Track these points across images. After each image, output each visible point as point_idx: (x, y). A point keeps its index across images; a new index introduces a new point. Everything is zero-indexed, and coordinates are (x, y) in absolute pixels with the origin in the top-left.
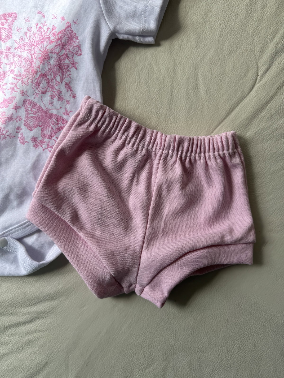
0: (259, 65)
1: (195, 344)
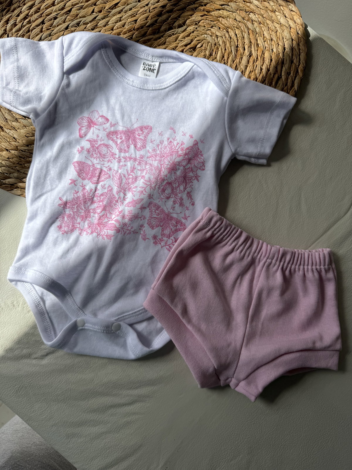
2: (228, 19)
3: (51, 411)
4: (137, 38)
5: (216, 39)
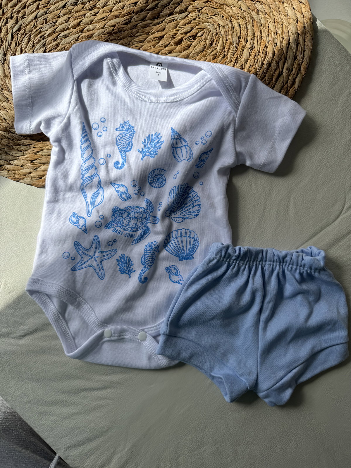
2: (233, 7)
3: (26, 389)
4: (135, 21)
5: (218, 28)
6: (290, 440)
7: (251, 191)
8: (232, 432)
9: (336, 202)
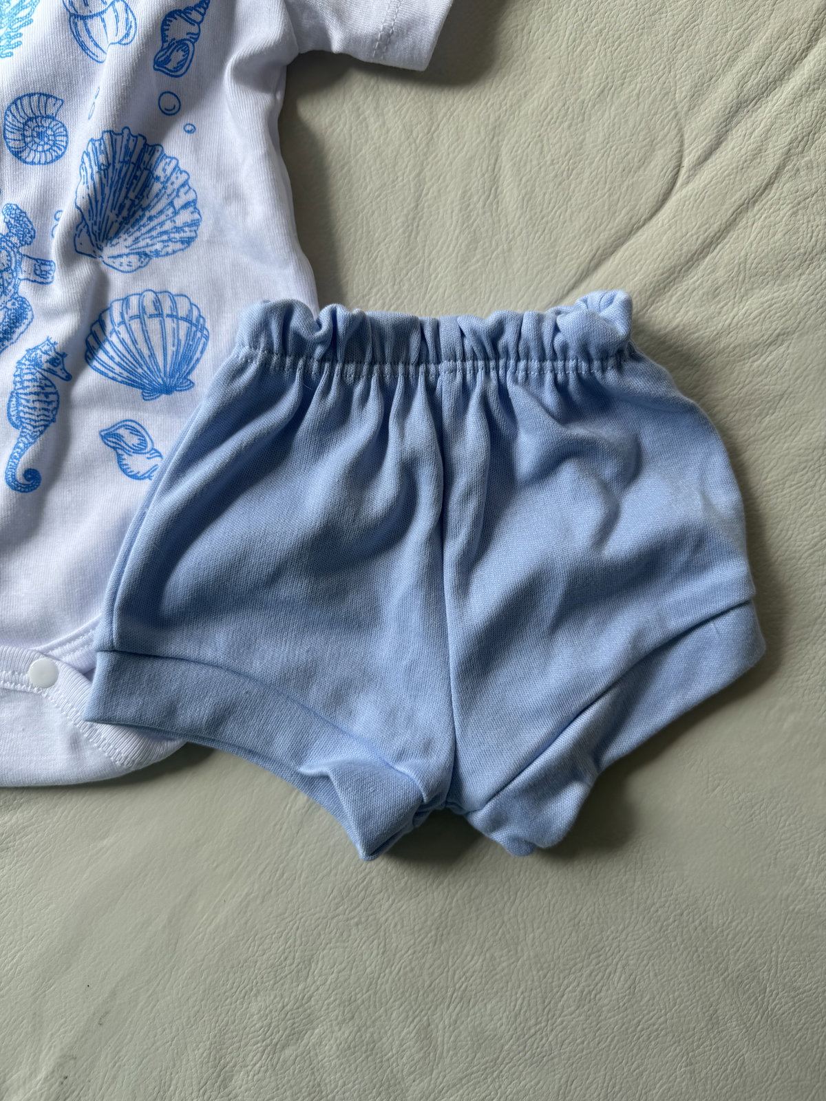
0: (686, 136)
1: (444, 974)
6: (608, 965)
7: (367, 141)
8: (406, 967)
9: (654, 151)
